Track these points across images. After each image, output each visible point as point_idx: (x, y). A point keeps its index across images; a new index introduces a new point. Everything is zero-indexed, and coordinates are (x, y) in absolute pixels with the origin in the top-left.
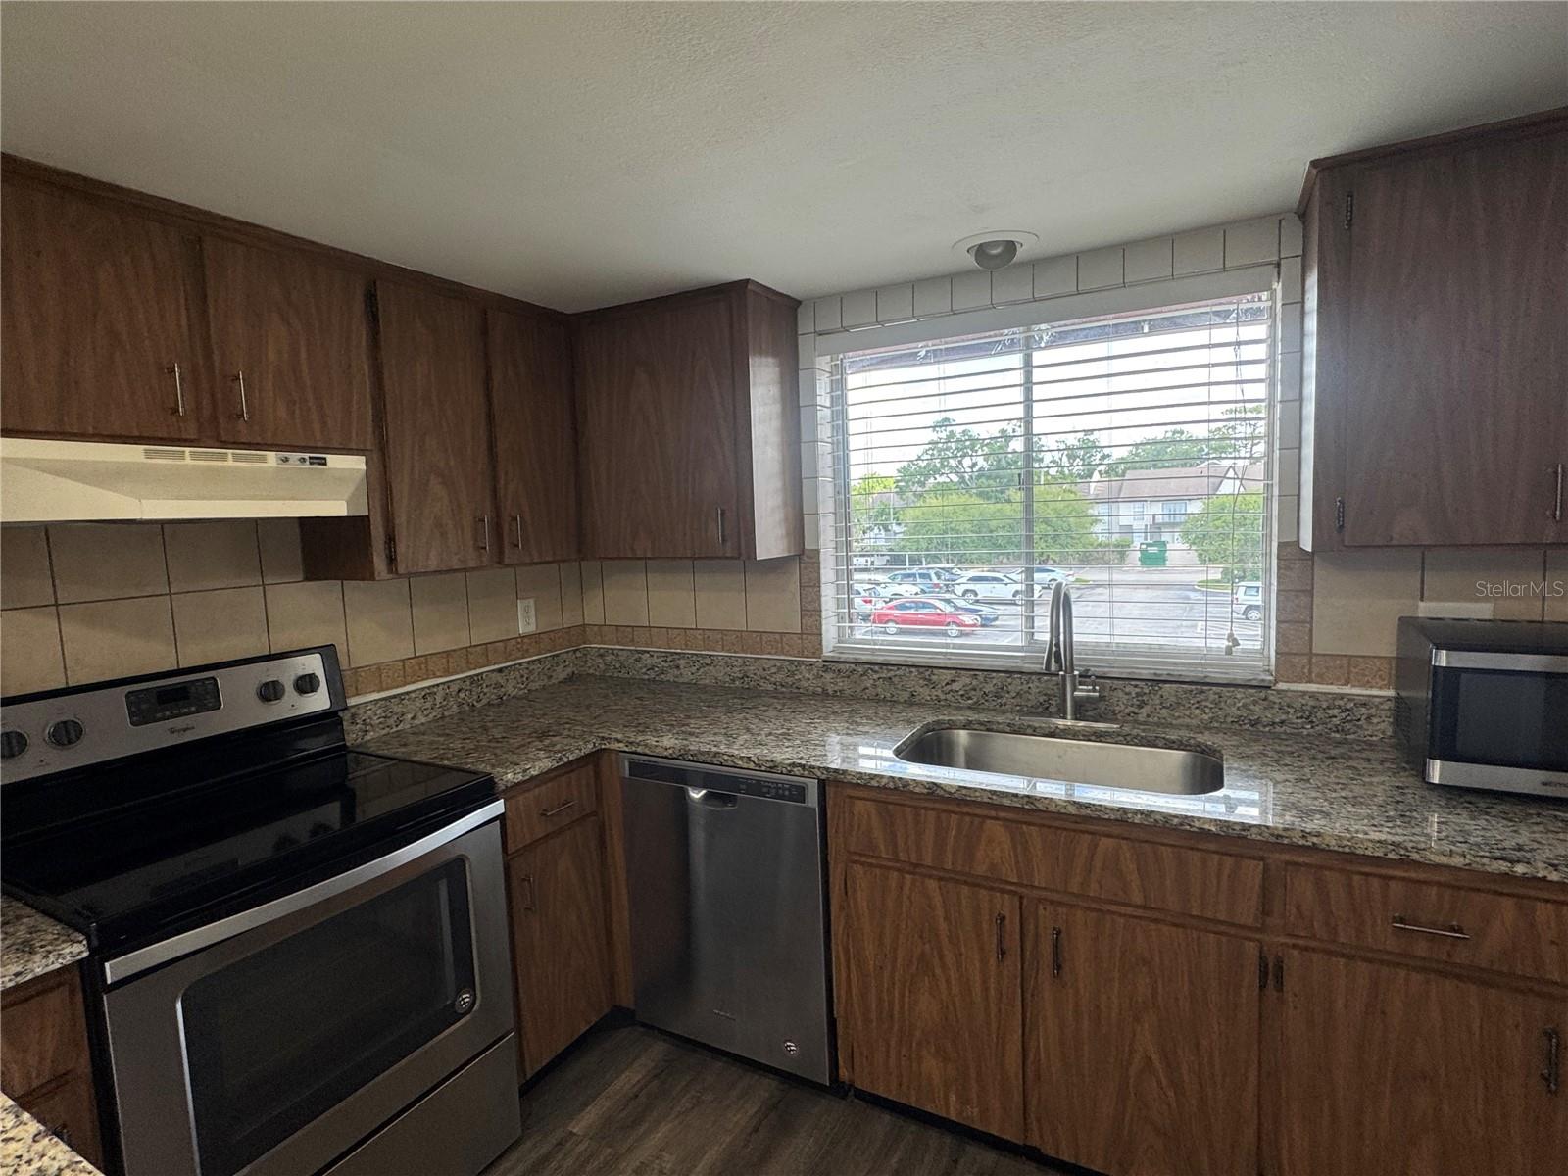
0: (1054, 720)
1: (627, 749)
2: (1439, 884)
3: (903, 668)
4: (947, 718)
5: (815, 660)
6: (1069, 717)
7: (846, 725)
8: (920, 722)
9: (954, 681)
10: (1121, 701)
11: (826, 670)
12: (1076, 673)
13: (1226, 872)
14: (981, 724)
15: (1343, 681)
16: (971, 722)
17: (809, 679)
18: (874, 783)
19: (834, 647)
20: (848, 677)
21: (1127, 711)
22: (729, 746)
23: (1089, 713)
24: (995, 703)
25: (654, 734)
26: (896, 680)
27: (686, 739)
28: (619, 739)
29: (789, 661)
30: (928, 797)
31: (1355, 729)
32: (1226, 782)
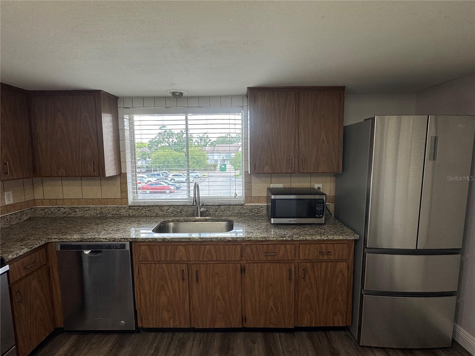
0: (195, 217)
1: (59, 241)
2: (272, 244)
3: (154, 207)
4: (167, 220)
5: (126, 206)
6: (199, 216)
7: (137, 225)
8: (159, 221)
9: (169, 209)
10: (211, 211)
11: (130, 209)
12: (201, 205)
13: (233, 249)
14: (176, 220)
15: (257, 202)
16: (174, 220)
17: (124, 212)
18: (147, 240)
19: (132, 202)
20: (137, 211)
21: (213, 213)
22: (99, 235)
23: (204, 215)
24: (180, 214)
25: (69, 235)
26: (152, 210)
27: (82, 235)
28: (55, 238)
29: (117, 207)
30: (163, 242)
31: (260, 213)
32: (234, 229)
